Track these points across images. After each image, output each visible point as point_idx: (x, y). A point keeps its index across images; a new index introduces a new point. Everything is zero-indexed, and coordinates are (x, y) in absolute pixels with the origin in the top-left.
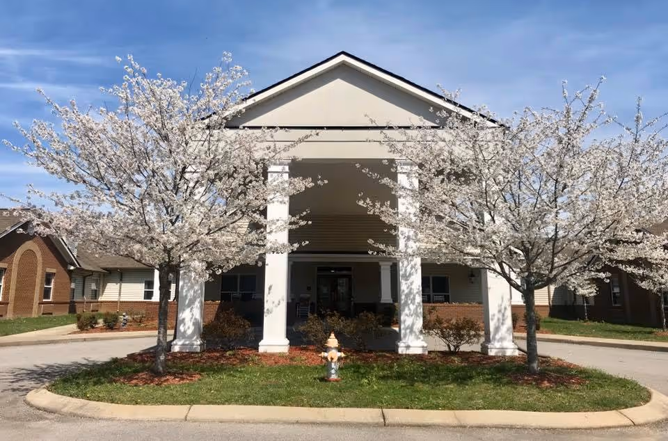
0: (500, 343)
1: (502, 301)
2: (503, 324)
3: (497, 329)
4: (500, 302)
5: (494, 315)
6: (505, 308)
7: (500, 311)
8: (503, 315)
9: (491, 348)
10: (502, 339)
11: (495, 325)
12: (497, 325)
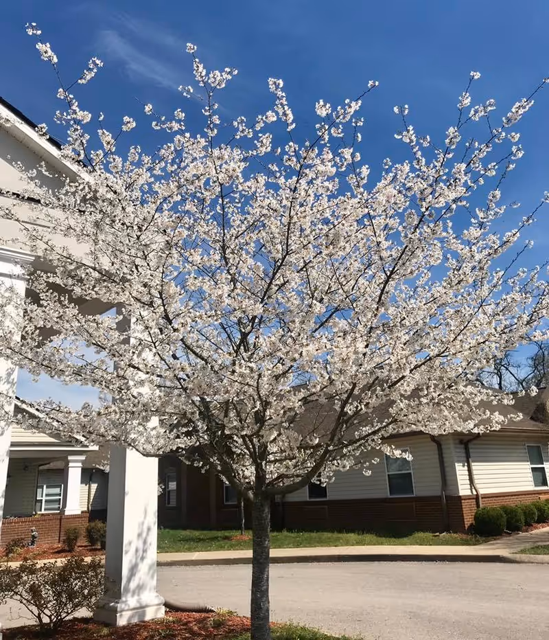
0: (136, 597)
1: (145, 517)
2: (143, 558)
3: (133, 570)
4: (142, 519)
5: (130, 543)
6: (149, 529)
7: (139, 535)
8: (145, 542)
9: (121, 611)
10: (140, 588)
11: (131, 561)
12: (134, 561)
